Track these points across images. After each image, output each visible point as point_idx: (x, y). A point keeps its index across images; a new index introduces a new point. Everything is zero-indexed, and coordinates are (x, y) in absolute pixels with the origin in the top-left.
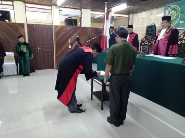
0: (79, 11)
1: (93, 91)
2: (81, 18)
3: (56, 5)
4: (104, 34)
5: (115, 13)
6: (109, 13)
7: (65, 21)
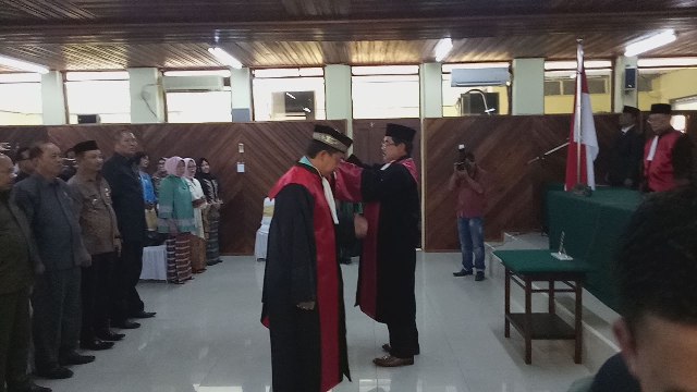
0: (506, 65)
1: (511, 312)
2: (510, 89)
3: (431, 61)
4: (577, 138)
5: (642, 56)
6: (619, 60)
7: (460, 100)
